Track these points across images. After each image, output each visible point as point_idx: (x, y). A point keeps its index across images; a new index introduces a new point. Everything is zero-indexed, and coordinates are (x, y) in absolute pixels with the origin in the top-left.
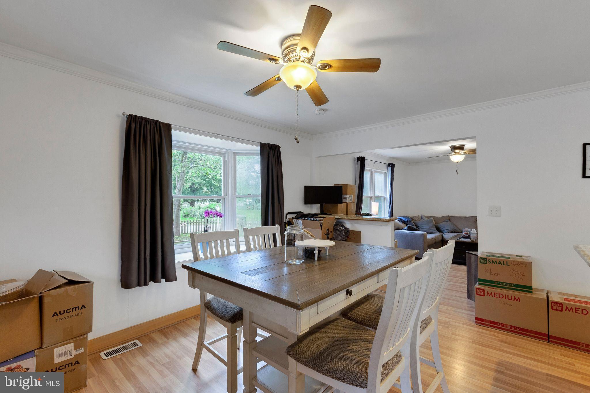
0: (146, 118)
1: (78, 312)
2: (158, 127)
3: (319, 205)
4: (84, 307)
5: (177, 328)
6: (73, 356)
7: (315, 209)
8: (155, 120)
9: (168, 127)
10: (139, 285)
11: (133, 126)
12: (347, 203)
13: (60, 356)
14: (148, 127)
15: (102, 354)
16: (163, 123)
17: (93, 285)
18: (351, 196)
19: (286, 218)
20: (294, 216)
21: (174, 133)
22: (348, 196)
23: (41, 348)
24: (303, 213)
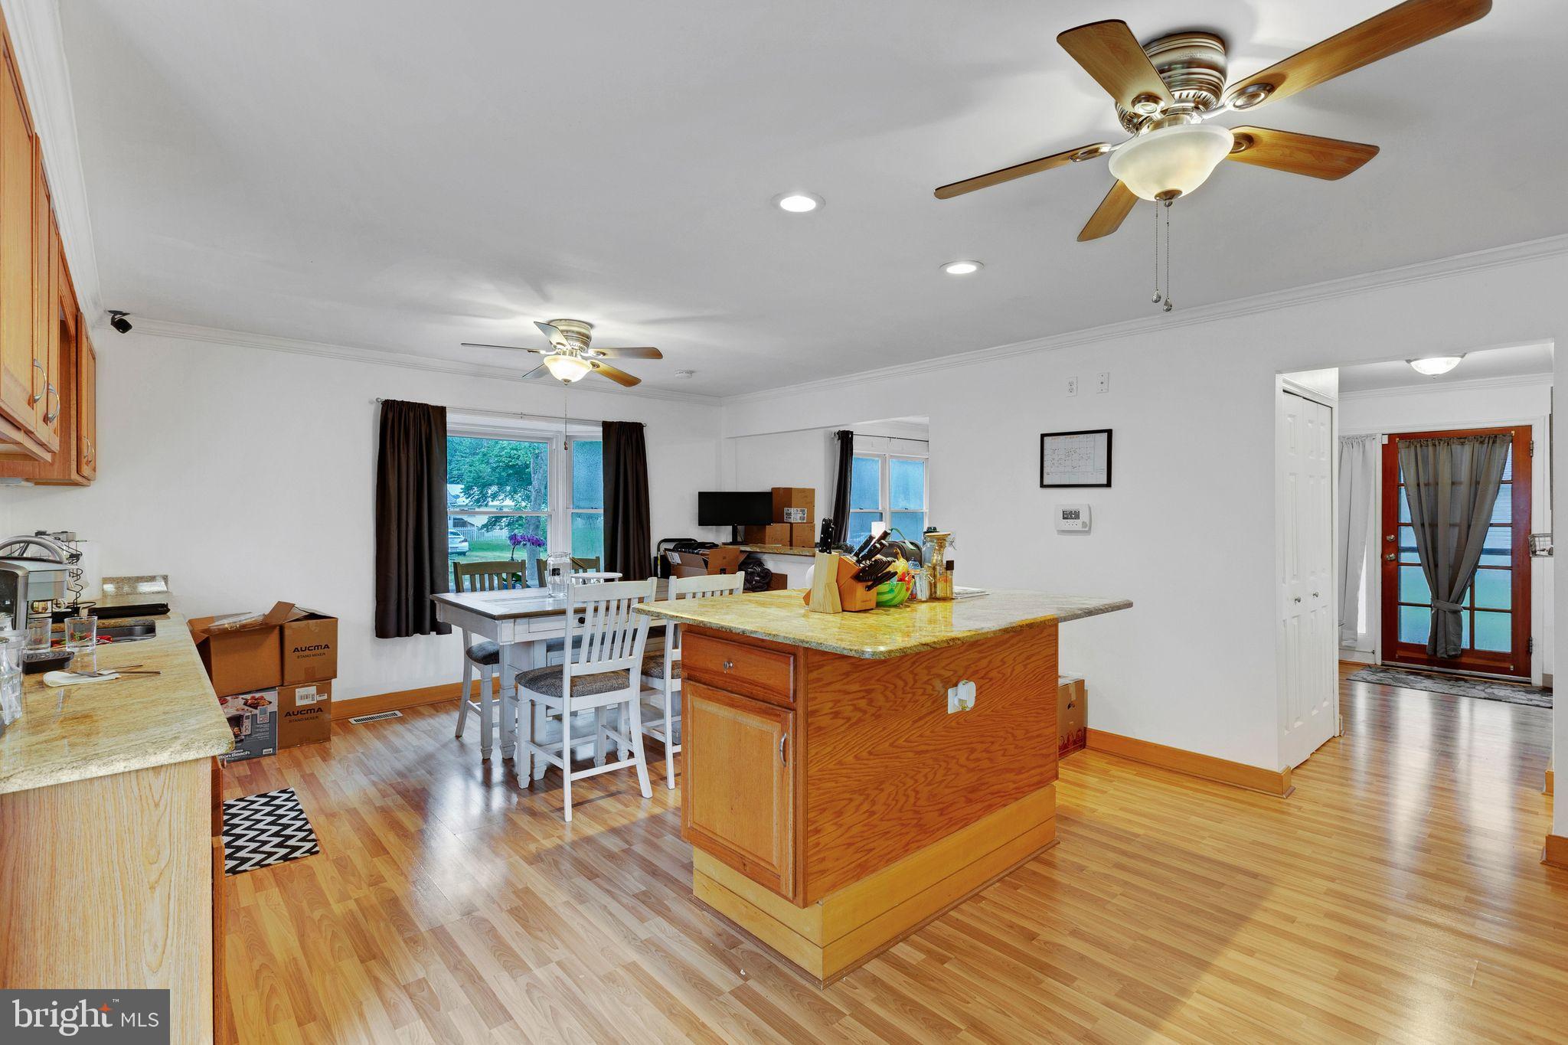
0: (408, 403)
1: (320, 651)
2: (426, 413)
3: (730, 528)
4: (327, 646)
5: (457, 705)
6: (315, 702)
7: (722, 535)
8: (422, 404)
9: (441, 411)
10: (399, 635)
11: (390, 416)
12: (791, 524)
13: (302, 698)
14: (411, 415)
15: (352, 720)
16: (433, 407)
17: (337, 621)
18: (803, 511)
19: (659, 550)
20: (671, 546)
21: (451, 418)
22: (793, 510)
23: (282, 685)
24: (695, 541)
